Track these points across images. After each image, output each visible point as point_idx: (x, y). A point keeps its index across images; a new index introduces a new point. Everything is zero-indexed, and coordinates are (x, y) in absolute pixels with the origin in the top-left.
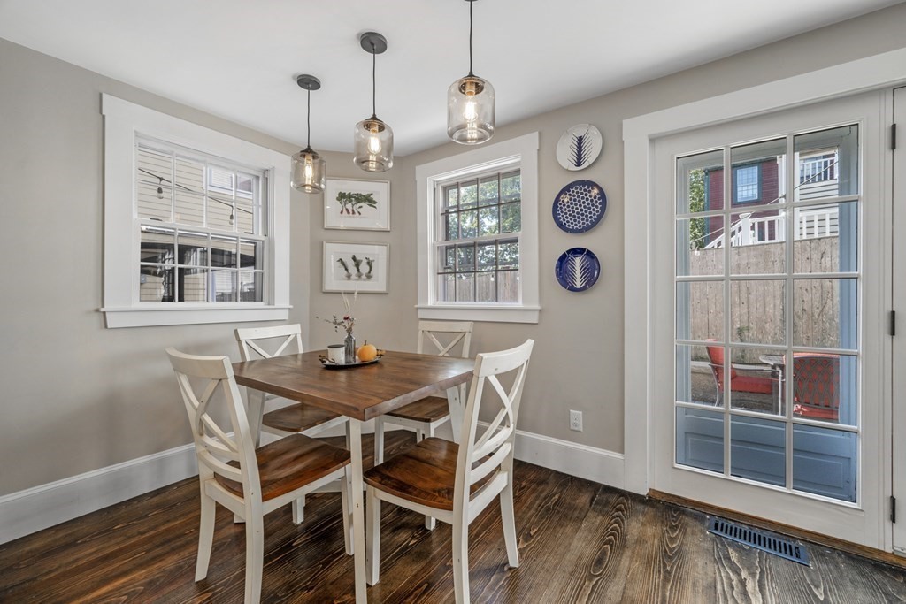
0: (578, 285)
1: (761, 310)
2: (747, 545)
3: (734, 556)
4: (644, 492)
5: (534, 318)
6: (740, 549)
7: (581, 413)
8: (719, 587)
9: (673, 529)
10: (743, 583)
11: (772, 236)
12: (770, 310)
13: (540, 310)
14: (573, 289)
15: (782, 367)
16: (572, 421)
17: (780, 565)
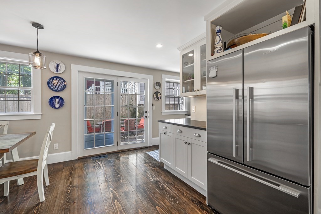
0: (57, 106)
1: (97, 111)
2: (98, 158)
3: (97, 161)
4: (77, 158)
5: (39, 117)
6: (97, 160)
7: (58, 144)
8: (95, 166)
9: (85, 162)
10: (99, 164)
11: (99, 90)
12: (99, 111)
13: (42, 115)
14: (55, 108)
15: (102, 124)
16: (55, 147)
17: (104, 159)
